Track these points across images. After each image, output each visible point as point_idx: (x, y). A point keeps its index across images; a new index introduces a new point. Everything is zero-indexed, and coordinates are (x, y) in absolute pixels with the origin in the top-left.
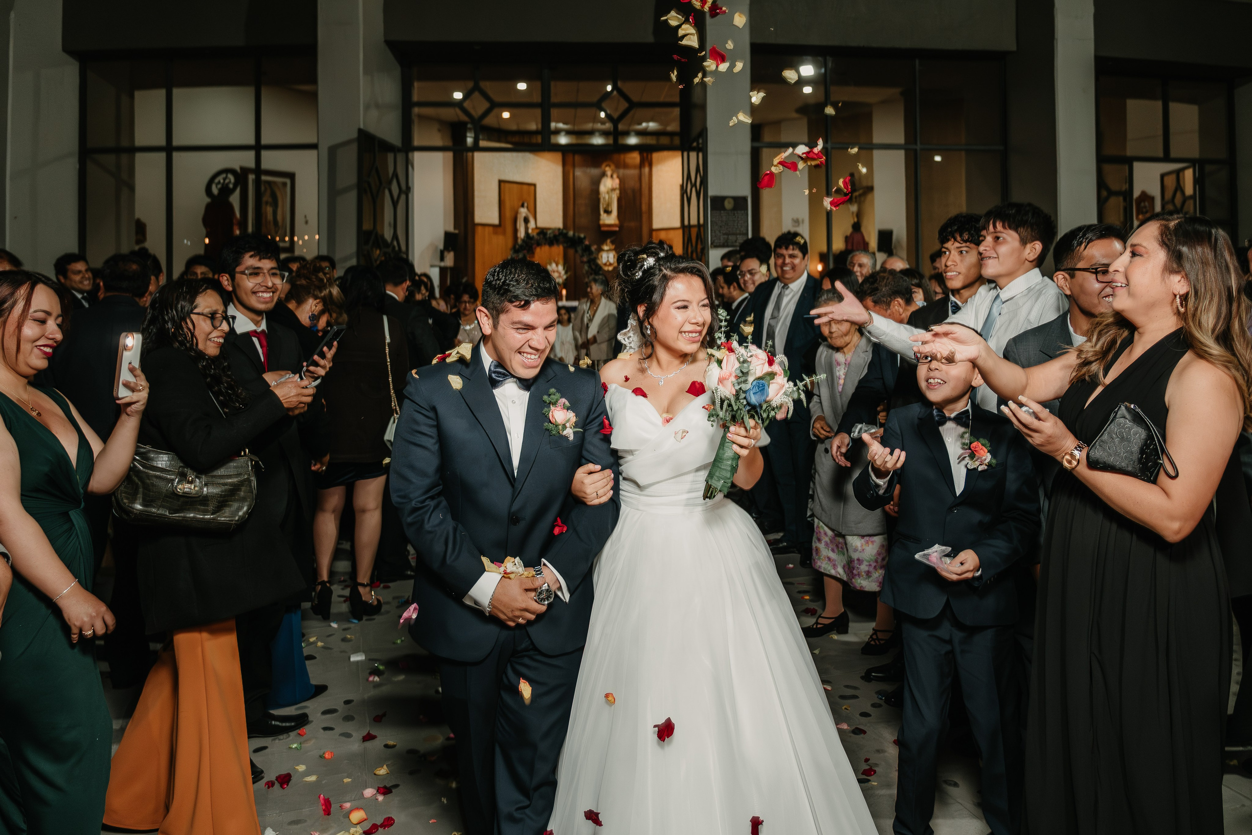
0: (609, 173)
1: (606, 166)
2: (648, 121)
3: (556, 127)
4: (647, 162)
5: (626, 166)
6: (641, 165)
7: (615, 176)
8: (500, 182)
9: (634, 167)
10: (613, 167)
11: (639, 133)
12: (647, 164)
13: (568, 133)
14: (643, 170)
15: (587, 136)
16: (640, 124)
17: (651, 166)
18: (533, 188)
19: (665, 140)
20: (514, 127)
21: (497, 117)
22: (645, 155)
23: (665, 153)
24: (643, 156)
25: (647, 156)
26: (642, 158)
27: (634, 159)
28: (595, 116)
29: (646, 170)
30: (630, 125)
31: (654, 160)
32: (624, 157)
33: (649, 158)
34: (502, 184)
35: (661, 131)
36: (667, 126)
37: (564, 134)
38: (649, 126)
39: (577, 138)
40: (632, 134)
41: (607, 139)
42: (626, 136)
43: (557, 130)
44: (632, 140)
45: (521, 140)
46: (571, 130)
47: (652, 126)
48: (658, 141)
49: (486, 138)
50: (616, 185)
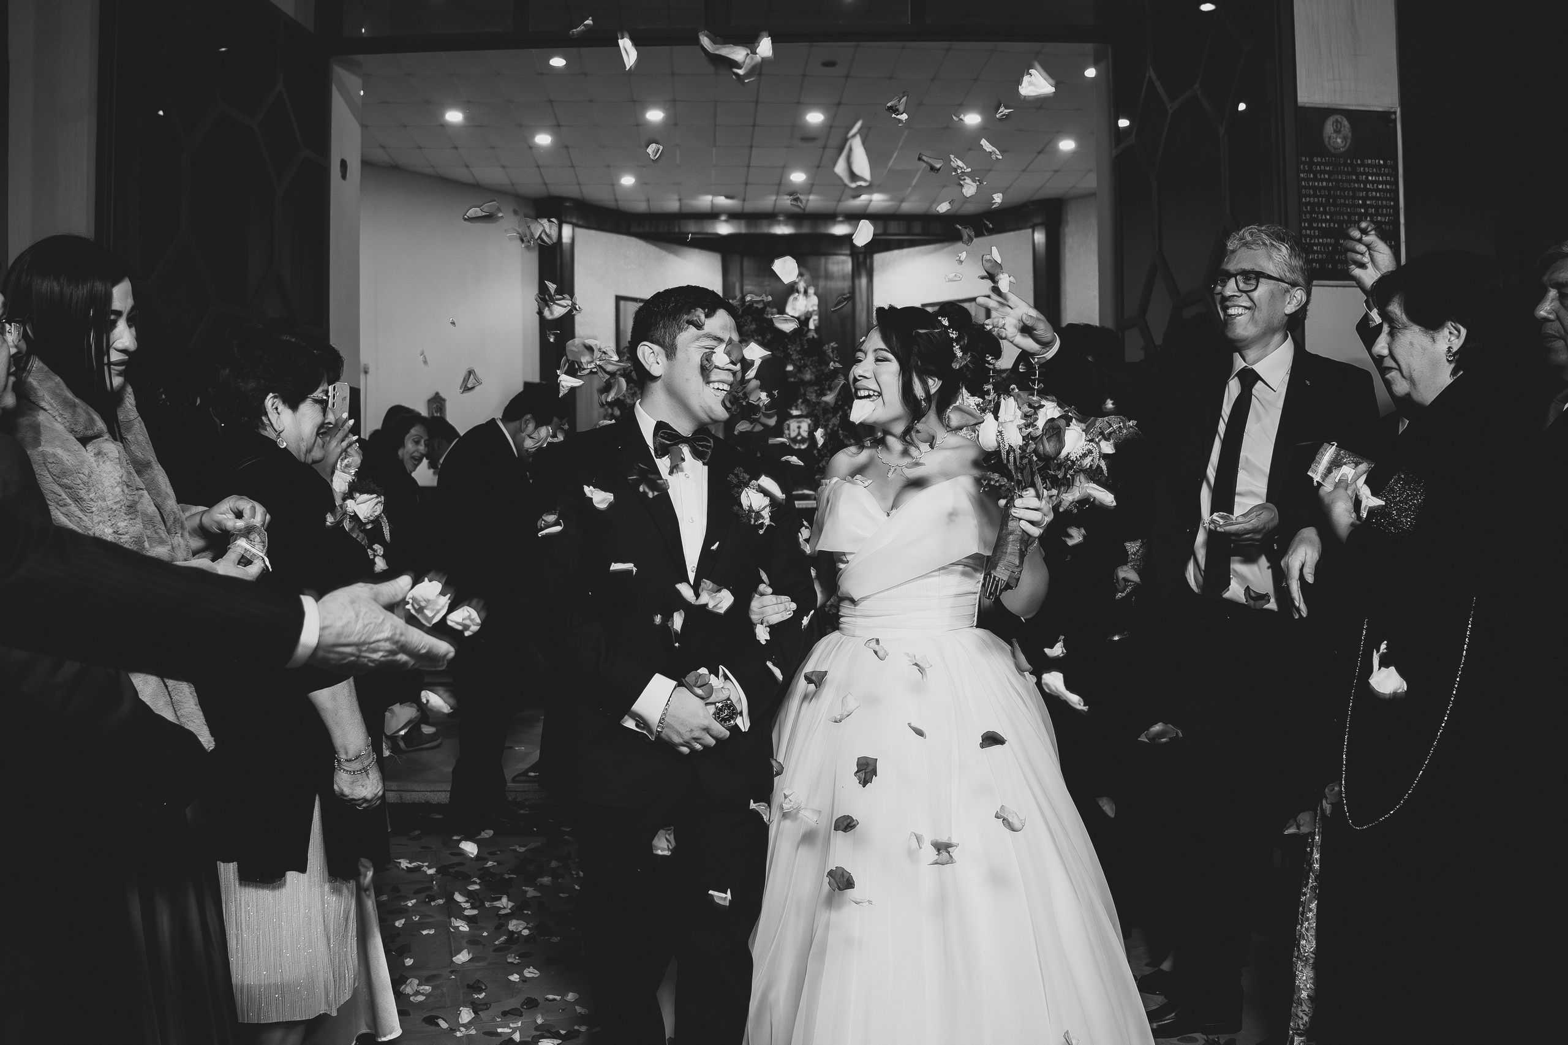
0: (800, 287)
3: (712, 204)
4: (862, 266)
6: (856, 272)
8: (619, 299)
10: (807, 275)
12: (862, 272)
13: (733, 216)
14: (857, 281)
15: (765, 222)
16: (858, 196)
17: (870, 274)
19: (896, 229)
20: (641, 207)
21: (613, 185)
22: (861, 257)
23: (896, 253)
24: (858, 259)
25: (865, 258)
26: (855, 262)
27: (844, 262)
28: (781, 181)
29: (864, 281)
30: (839, 201)
31: (875, 264)
32: (826, 263)
33: (868, 261)
34: (622, 303)
35: (891, 211)
36: (902, 201)
37: (723, 218)
38: (871, 201)
39: (748, 226)
40: (840, 218)
41: (799, 225)
42: (830, 221)
43: (715, 212)
44: (841, 228)
45: (653, 230)
46: (739, 210)
47: (876, 201)
48: (885, 229)
49: (595, 225)
50: (812, 306)
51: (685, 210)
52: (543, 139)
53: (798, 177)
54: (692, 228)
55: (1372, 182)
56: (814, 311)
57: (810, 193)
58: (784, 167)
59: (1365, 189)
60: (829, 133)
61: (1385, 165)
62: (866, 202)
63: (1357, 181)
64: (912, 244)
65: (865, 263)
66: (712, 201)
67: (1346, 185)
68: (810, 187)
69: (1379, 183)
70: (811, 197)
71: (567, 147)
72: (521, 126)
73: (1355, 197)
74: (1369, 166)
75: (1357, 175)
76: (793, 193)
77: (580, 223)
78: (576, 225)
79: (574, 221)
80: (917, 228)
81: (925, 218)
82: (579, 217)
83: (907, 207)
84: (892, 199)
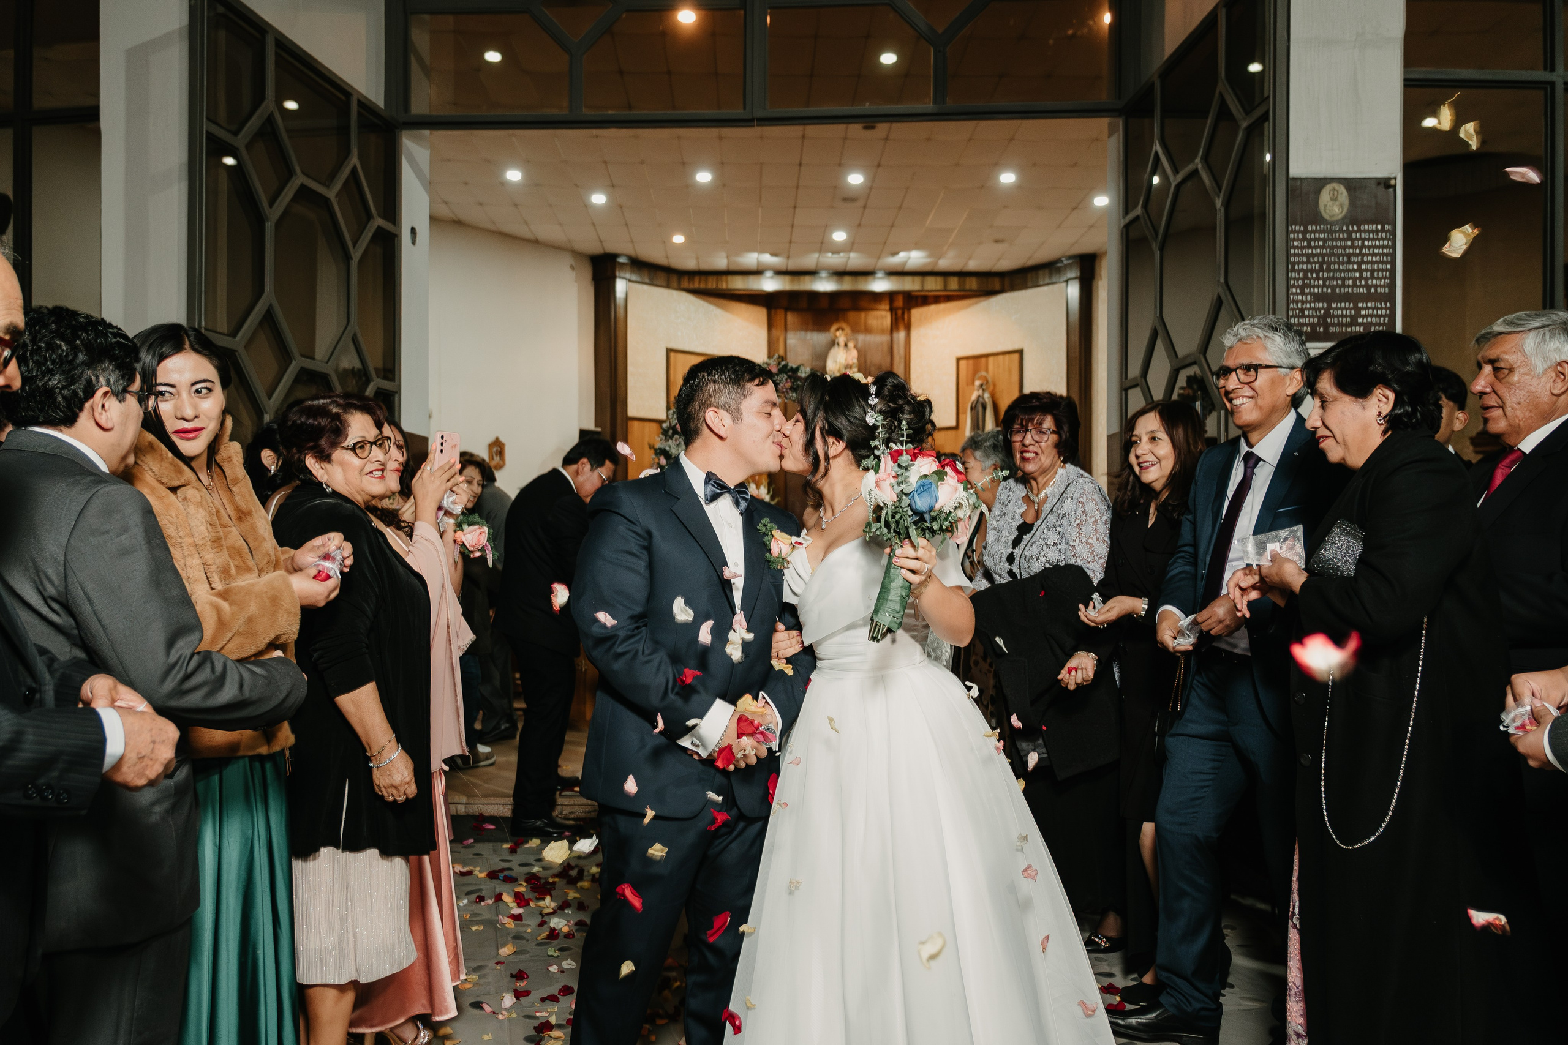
0: (842, 340)
1: (838, 329)
2: (908, 249)
3: (758, 262)
4: (901, 320)
5: (868, 330)
6: (894, 327)
8: (669, 351)
9: (882, 332)
10: (848, 330)
11: (892, 273)
12: (902, 327)
13: (779, 273)
14: (895, 335)
15: (807, 278)
16: (896, 253)
17: (908, 328)
19: (933, 285)
20: (690, 264)
21: (665, 243)
22: (900, 312)
23: (933, 308)
24: (896, 314)
25: (903, 314)
26: (894, 317)
27: (882, 317)
28: (823, 239)
29: (901, 335)
30: (879, 258)
31: (913, 320)
32: (866, 317)
33: (906, 317)
34: (672, 355)
35: (929, 268)
36: (940, 258)
37: (769, 274)
38: (909, 258)
39: (792, 282)
40: (880, 275)
41: (840, 282)
42: (870, 278)
43: (760, 268)
44: (880, 285)
45: (703, 286)
46: (784, 268)
47: (915, 258)
48: (923, 284)
49: (647, 281)
50: (852, 359)
51: (733, 268)
52: (599, 199)
53: (839, 236)
54: (738, 284)
55: (1369, 247)
56: (854, 364)
57: (851, 250)
58: (826, 226)
59: (1361, 254)
60: (869, 194)
61: (1383, 230)
62: (904, 260)
63: (1353, 246)
64: (948, 299)
65: (903, 319)
66: (758, 259)
67: (1340, 251)
68: (850, 246)
69: (1375, 247)
70: (852, 255)
71: (621, 207)
72: (576, 185)
73: (1349, 262)
74: (1365, 231)
75: (1353, 241)
76: (836, 250)
77: (634, 278)
78: (630, 281)
79: (628, 276)
80: (953, 284)
81: (962, 275)
82: (632, 272)
83: (944, 264)
84: (930, 256)
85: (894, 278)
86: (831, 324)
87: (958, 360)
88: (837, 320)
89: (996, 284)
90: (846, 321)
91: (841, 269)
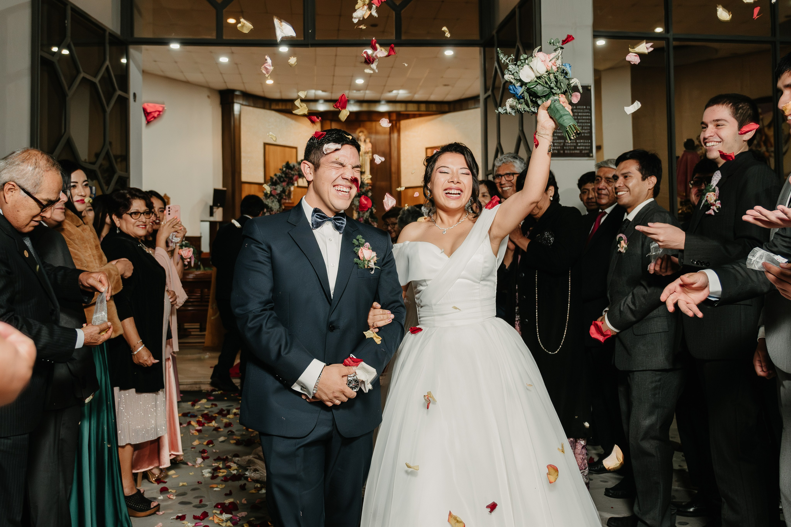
1: (360, 132)
2: (398, 89)
3: (315, 95)
4: (395, 128)
5: (377, 133)
6: (391, 131)
7: (368, 140)
8: (265, 144)
9: (385, 133)
10: (366, 132)
11: (390, 102)
12: (396, 130)
13: (327, 101)
14: (392, 135)
16: (391, 90)
17: (399, 131)
18: (295, 150)
19: (412, 108)
20: (277, 96)
21: (261, 84)
23: (412, 120)
24: (393, 123)
25: (396, 123)
26: (391, 124)
28: (351, 83)
29: (395, 135)
30: (382, 93)
31: (401, 127)
32: (375, 126)
33: (398, 125)
34: (267, 146)
35: (409, 99)
36: (415, 94)
37: (321, 101)
38: (398, 94)
39: (334, 106)
40: (383, 102)
41: (361, 106)
42: (377, 104)
43: (316, 98)
44: (383, 108)
45: (284, 108)
46: (329, 98)
47: (401, 94)
48: (406, 107)
49: (252, 105)
50: (369, 149)
52: (224, 60)
53: (360, 82)
56: (369, 151)
57: (366, 89)
58: (352, 76)
62: (396, 94)
64: (421, 116)
65: (396, 126)
66: (315, 93)
68: (366, 87)
70: (367, 92)
71: (236, 64)
72: (211, 52)
76: (358, 89)
77: (244, 103)
78: (242, 105)
79: (241, 102)
80: (423, 107)
81: (427, 103)
82: (243, 100)
83: (418, 97)
84: (410, 93)
85: (391, 104)
86: (356, 129)
87: (427, 149)
88: (359, 126)
89: (446, 108)
90: (364, 127)
91: (362, 99)
